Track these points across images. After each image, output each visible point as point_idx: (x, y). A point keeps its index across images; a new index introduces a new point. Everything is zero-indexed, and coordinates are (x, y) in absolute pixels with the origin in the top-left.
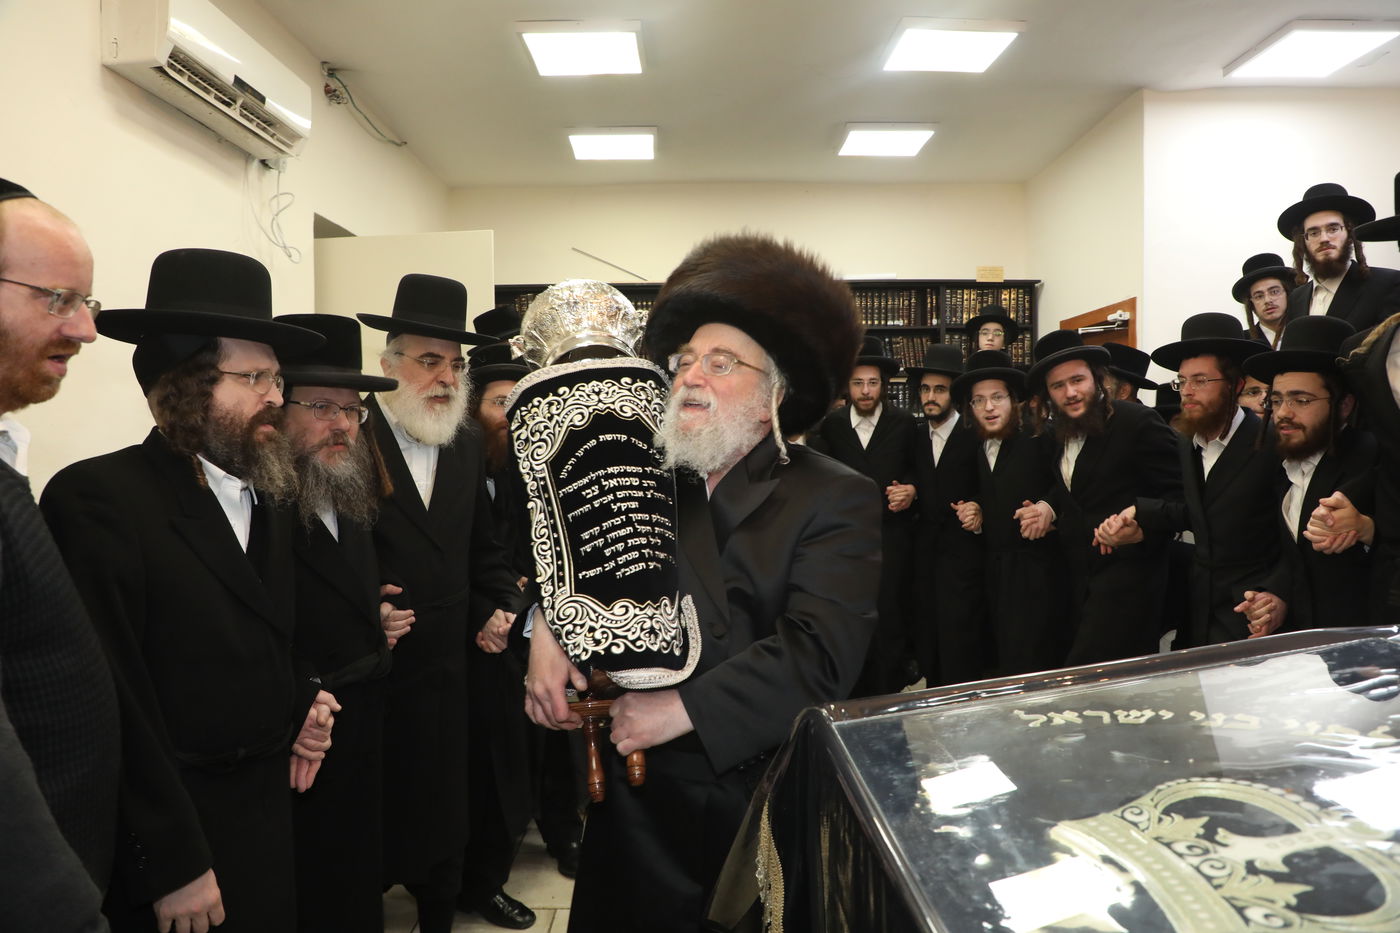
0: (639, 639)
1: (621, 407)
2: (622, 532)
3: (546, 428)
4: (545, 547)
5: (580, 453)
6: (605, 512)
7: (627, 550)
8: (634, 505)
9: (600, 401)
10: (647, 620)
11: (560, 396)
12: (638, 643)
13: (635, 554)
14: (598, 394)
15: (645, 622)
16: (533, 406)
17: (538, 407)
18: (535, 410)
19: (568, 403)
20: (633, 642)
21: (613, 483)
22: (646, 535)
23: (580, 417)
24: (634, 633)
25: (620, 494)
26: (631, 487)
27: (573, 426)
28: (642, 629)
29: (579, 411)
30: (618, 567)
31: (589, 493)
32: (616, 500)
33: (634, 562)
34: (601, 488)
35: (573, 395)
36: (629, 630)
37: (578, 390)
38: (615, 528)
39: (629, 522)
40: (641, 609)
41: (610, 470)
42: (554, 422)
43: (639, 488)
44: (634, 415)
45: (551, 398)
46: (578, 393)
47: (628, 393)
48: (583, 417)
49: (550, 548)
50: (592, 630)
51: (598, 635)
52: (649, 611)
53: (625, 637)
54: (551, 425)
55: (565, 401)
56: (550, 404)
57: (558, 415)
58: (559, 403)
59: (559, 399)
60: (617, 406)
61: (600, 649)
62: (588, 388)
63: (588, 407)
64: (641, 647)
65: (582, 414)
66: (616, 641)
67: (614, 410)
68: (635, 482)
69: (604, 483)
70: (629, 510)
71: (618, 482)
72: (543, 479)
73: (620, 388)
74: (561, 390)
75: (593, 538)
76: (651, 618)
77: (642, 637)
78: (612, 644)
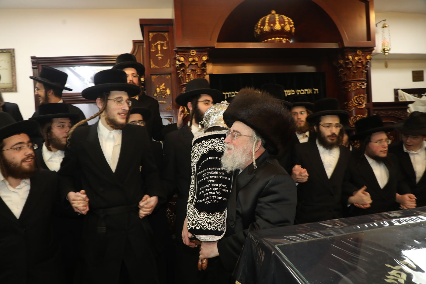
0: (205, 225)
1: (218, 148)
2: (209, 190)
3: (197, 153)
4: (192, 191)
5: (203, 162)
6: (206, 182)
7: (209, 195)
8: (214, 181)
9: (212, 146)
10: (209, 220)
11: (202, 143)
12: (204, 227)
13: (210, 197)
14: (212, 143)
15: (208, 220)
16: (195, 146)
17: (196, 146)
18: (196, 147)
19: (204, 146)
20: (203, 226)
21: (210, 173)
22: (215, 191)
23: (206, 150)
24: (204, 223)
25: (211, 177)
26: (215, 175)
27: (204, 153)
28: (207, 222)
29: (206, 148)
30: (206, 201)
31: (204, 175)
32: (209, 179)
33: (210, 200)
34: (206, 174)
35: (206, 143)
36: (203, 222)
37: (207, 142)
38: (207, 188)
39: (211, 187)
40: (208, 216)
41: (210, 169)
42: (199, 151)
43: (218, 175)
44: (222, 150)
45: (200, 144)
46: (207, 143)
47: (221, 143)
48: (207, 150)
49: (193, 191)
50: (194, 220)
51: (194, 222)
52: (210, 217)
53: (201, 224)
54: (198, 152)
55: (203, 145)
56: (199, 146)
57: (201, 149)
58: (201, 146)
59: (202, 144)
60: (217, 148)
61: (193, 227)
62: (210, 141)
63: (208, 147)
64: (205, 228)
65: (206, 149)
66: (198, 225)
67: (216, 149)
68: (217, 173)
69: (207, 173)
70: (212, 183)
71: (211, 173)
72: (195, 169)
73: (220, 141)
74: (203, 142)
75: (202, 190)
76: (210, 219)
77: (206, 225)
78: (197, 226)
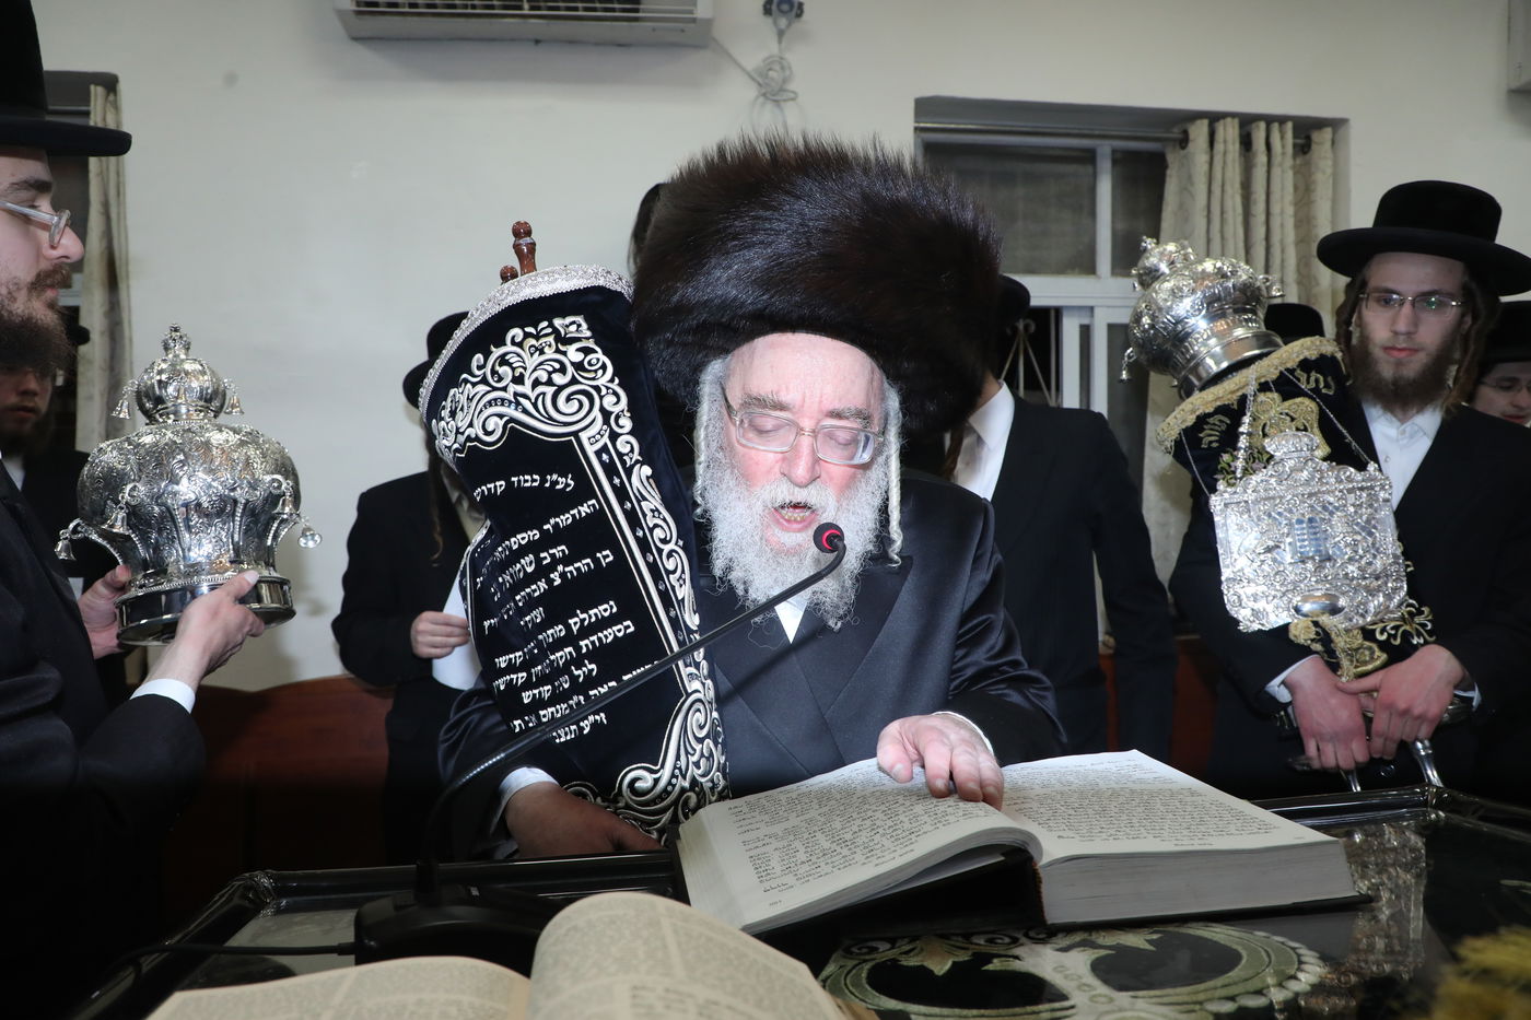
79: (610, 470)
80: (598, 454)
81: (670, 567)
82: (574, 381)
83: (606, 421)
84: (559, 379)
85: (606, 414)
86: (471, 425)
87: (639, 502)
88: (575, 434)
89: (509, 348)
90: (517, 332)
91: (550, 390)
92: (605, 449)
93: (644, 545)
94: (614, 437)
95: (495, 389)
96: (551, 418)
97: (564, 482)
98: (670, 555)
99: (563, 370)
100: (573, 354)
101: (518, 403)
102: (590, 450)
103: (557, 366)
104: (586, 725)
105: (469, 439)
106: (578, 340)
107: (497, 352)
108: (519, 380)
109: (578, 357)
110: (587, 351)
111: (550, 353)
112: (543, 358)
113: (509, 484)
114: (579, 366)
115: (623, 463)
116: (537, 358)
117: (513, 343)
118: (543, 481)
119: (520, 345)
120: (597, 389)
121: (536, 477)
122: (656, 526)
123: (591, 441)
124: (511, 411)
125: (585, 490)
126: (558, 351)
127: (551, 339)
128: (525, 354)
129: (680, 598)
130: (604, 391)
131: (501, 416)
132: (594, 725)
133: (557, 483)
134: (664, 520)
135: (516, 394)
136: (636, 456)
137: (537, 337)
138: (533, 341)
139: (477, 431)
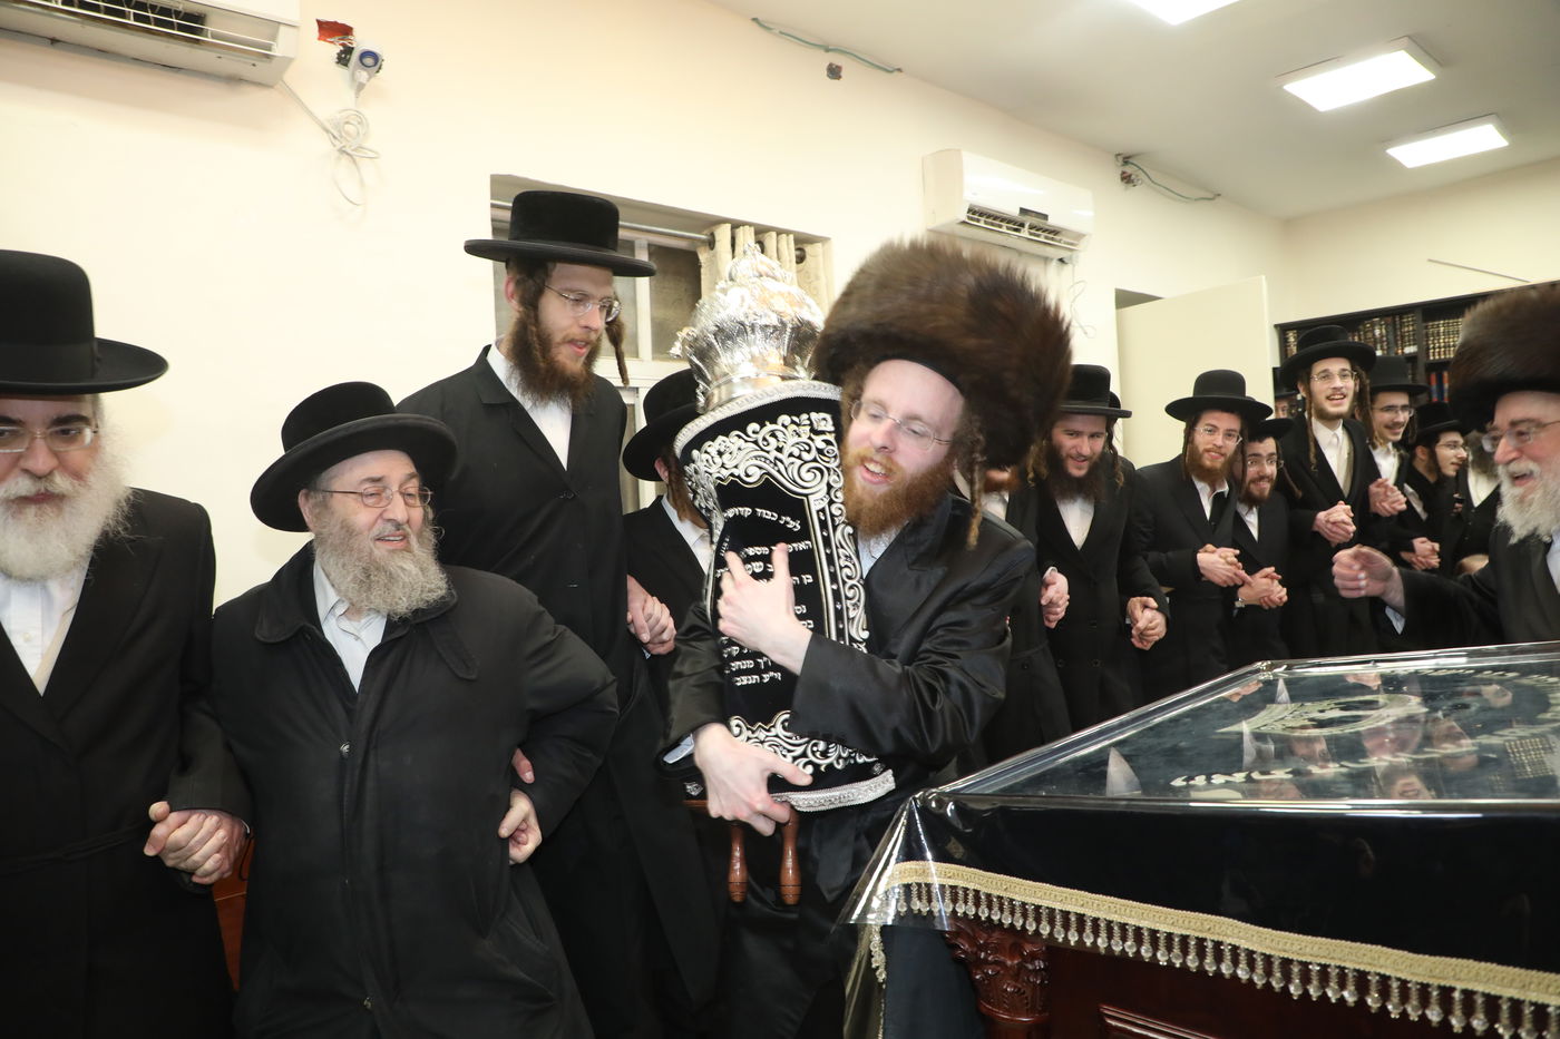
79: (823, 525)
80: (818, 512)
81: (850, 594)
82: (815, 460)
83: (828, 493)
84: (806, 456)
85: (829, 487)
86: (736, 467)
87: (837, 547)
88: (806, 495)
89: (779, 427)
90: (785, 419)
91: (799, 462)
92: (823, 510)
93: (834, 578)
94: (831, 502)
95: (762, 450)
96: (794, 481)
97: (794, 525)
98: (851, 587)
99: (809, 452)
100: (819, 442)
101: (776, 465)
102: (814, 509)
103: (807, 448)
104: (766, 678)
105: (732, 475)
106: (823, 432)
107: (769, 427)
108: (779, 450)
109: (822, 445)
110: (828, 443)
111: (804, 438)
112: (800, 440)
113: (754, 512)
114: (820, 451)
115: (833, 521)
116: (796, 439)
117: (783, 425)
118: (779, 518)
119: (786, 427)
120: (828, 469)
121: (775, 514)
122: (846, 566)
123: (816, 502)
124: (770, 468)
125: (804, 534)
126: (810, 438)
127: (808, 428)
128: (789, 434)
129: (851, 616)
130: (832, 472)
131: (760, 468)
132: (772, 678)
133: (788, 523)
134: (854, 565)
135: (776, 458)
136: (843, 519)
137: (798, 425)
138: (794, 427)
139: (740, 472)
